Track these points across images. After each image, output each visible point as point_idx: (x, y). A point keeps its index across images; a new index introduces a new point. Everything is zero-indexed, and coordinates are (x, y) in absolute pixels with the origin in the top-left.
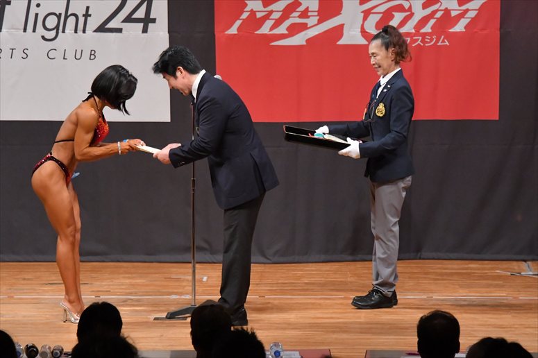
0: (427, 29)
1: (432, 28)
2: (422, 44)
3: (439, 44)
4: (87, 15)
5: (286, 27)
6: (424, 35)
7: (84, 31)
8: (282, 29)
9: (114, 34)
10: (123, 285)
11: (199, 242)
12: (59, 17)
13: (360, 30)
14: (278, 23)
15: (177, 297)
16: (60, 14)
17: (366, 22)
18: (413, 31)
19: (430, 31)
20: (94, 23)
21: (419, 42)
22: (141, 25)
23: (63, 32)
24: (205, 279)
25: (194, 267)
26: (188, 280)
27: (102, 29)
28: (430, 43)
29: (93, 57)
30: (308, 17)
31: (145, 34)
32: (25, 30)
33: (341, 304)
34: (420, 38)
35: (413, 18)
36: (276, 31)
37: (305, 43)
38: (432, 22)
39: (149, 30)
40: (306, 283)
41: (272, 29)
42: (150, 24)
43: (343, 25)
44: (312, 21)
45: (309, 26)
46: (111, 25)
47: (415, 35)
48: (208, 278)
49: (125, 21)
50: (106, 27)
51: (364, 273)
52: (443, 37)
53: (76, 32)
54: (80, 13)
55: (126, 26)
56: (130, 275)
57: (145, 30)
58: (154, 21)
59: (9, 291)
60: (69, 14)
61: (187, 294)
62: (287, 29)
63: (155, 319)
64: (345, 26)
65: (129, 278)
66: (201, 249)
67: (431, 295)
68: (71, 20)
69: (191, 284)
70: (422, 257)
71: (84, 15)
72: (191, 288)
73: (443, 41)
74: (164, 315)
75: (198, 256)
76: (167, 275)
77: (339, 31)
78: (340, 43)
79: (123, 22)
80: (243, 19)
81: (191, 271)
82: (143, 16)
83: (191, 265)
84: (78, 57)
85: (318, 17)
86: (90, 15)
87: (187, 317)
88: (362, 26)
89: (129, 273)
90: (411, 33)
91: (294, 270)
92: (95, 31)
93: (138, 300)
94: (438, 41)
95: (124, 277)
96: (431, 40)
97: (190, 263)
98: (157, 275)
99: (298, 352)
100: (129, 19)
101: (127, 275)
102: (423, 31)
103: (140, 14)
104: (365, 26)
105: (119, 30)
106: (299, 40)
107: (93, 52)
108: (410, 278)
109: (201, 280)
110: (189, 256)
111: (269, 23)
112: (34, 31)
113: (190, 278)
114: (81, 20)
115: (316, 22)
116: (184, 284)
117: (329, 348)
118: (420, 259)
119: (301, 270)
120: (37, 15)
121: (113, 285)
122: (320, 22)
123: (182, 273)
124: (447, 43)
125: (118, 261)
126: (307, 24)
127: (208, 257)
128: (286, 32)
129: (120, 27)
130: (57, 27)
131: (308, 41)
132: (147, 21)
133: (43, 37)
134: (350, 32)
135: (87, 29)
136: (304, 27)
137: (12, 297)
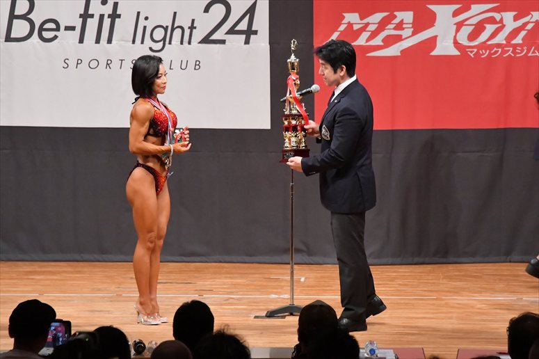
0: (518, 40)
1: (523, 39)
2: (513, 55)
3: (530, 55)
4: (192, 28)
5: (382, 38)
6: (515, 46)
7: (189, 43)
8: (378, 41)
9: (218, 45)
10: (224, 284)
11: (297, 244)
12: (166, 29)
13: (452, 41)
14: (374, 35)
15: (277, 296)
16: (167, 27)
17: (458, 34)
18: (504, 42)
19: (521, 42)
20: (199, 34)
21: (510, 53)
22: (244, 37)
23: (170, 43)
24: (303, 279)
25: (292, 268)
26: (286, 280)
27: (206, 40)
28: (521, 53)
29: (197, 67)
30: (403, 29)
31: (247, 45)
32: (134, 42)
33: (433, 304)
34: (511, 49)
35: (504, 30)
36: (373, 43)
37: (399, 54)
38: (523, 33)
39: (251, 41)
40: (400, 284)
41: (368, 40)
42: (252, 36)
43: (436, 37)
44: (407, 32)
45: (403, 37)
46: (215, 37)
47: (506, 46)
48: (306, 279)
49: (228, 33)
50: (211, 38)
51: (456, 275)
52: (533, 48)
53: (182, 43)
54: (186, 25)
55: (229, 38)
56: (232, 276)
57: (247, 42)
58: (255, 32)
59: (118, 289)
60: (175, 26)
61: (286, 294)
62: (383, 41)
63: (256, 317)
64: (438, 38)
65: (230, 278)
66: (298, 251)
67: (520, 296)
68: (178, 33)
69: (289, 284)
70: (512, 260)
71: (189, 28)
72: (289, 288)
73: (534, 52)
74: (264, 314)
75: (297, 257)
76: (267, 276)
77: (432, 41)
78: (433, 53)
79: (226, 33)
80: (341, 32)
81: (289, 272)
82: (245, 28)
83: (289, 266)
84: (183, 67)
85: (412, 29)
86: (195, 28)
87: (285, 316)
88: (455, 37)
89: (232, 273)
90: (503, 44)
91: (387, 272)
92: (199, 43)
93: (238, 299)
94: (528, 52)
95: (226, 277)
96: (522, 51)
97: (289, 264)
98: (257, 275)
99: (392, 351)
100: (232, 31)
101: (229, 276)
102: (514, 42)
103: (243, 26)
104: (458, 38)
105: (223, 42)
106: (394, 51)
107: (198, 63)
108: (500, 280)
109: (299, 281)
110: (287, 258)
111: (365, 35)
112: (142, 43)
113: (288, 278)
114: (187, 32)
115: (410, 34)
116: (283, 284)
117: (422, 346)
118: (510, 262)
119: (394, 272)
120: (145, 27)
121: (215, 285)
122: (414, 33)
123: (281, 273)
124: (537, 54)
125: (220, 262)
126: (401, 36)
127: (306, 258)
128: (382, 44)
129: (224, 39)
130: (164, 39)
131: (402, 52)
132: (249, 33)
133: (151, 49)
134: (444, 44)
135: (192, 40)
136: (399, 39)
137: (121, 295)
